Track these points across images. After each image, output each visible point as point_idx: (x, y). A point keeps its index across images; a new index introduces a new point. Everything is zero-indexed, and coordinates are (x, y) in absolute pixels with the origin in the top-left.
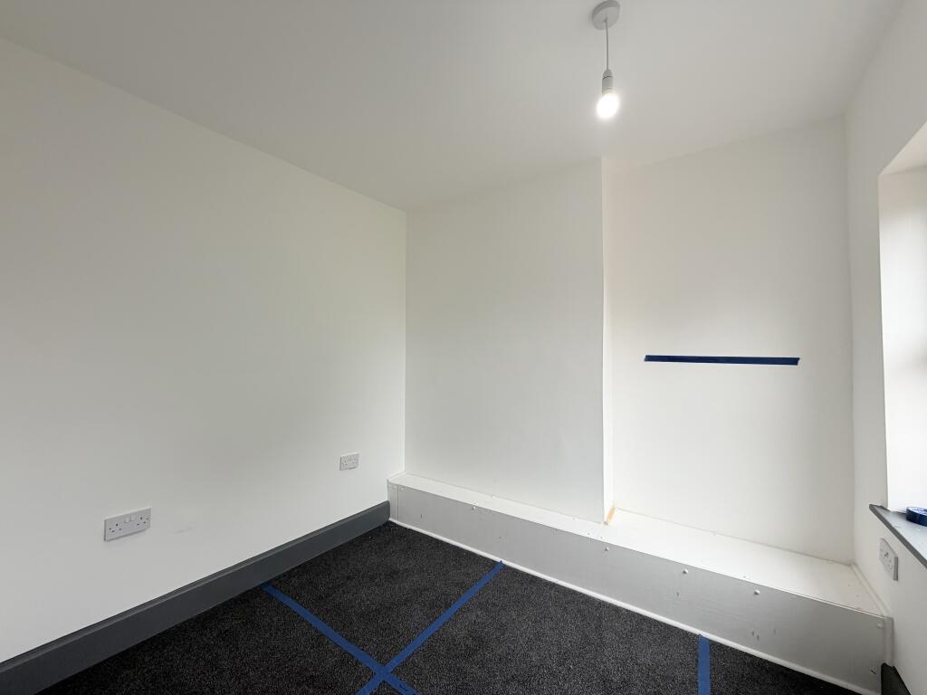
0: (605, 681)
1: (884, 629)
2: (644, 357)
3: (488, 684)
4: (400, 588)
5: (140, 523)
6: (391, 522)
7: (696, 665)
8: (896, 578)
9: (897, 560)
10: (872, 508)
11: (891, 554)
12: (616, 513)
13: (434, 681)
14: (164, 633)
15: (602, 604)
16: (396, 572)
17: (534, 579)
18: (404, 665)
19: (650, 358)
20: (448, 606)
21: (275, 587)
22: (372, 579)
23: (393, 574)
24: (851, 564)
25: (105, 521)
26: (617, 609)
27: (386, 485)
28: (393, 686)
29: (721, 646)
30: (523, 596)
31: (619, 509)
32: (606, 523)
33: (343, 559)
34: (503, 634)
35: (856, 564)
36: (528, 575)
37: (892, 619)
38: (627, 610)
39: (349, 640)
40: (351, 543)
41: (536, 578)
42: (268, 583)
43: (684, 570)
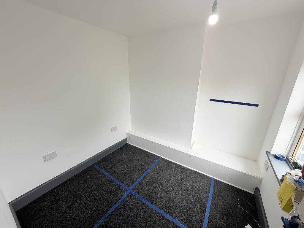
0: (187, 190)
1: (259, 180)
2: (210, 99)
3: (157, 192)
4: (132, 165)
5: (54, 155)
6: (128, 143)
7: (210, 186)
8: (267, 171)
9: (268, 167)
10: (266, 152)
11: (267, 165)
12: (194, 144)
13: (143, 192)
14: (68, 180)
15: (187, 169)
16: (131, 160)
17: (169, 162)
18: (135, 188)
19: (211, 100)
20: (145, 171)
21: (96, 165)
22: (124, 162)
23: (129, 161)
24: (256, 161)
25: (43, 157)
26: (191, 170)
27: (126, 133)
28: (132, 193)
29: (217, 180)
30: (166, 167)
31: (196, 143)
32: (191, 148)
33: (115, 156)
34: (161, 178)
35: (257, 161)
36: (168, 160)
37: (262, 179)
38: (194, 171)
39: (119, 181)
40: (117, 151)
41: (170, 161)
42: (94, 164)
43: (211, 163)
